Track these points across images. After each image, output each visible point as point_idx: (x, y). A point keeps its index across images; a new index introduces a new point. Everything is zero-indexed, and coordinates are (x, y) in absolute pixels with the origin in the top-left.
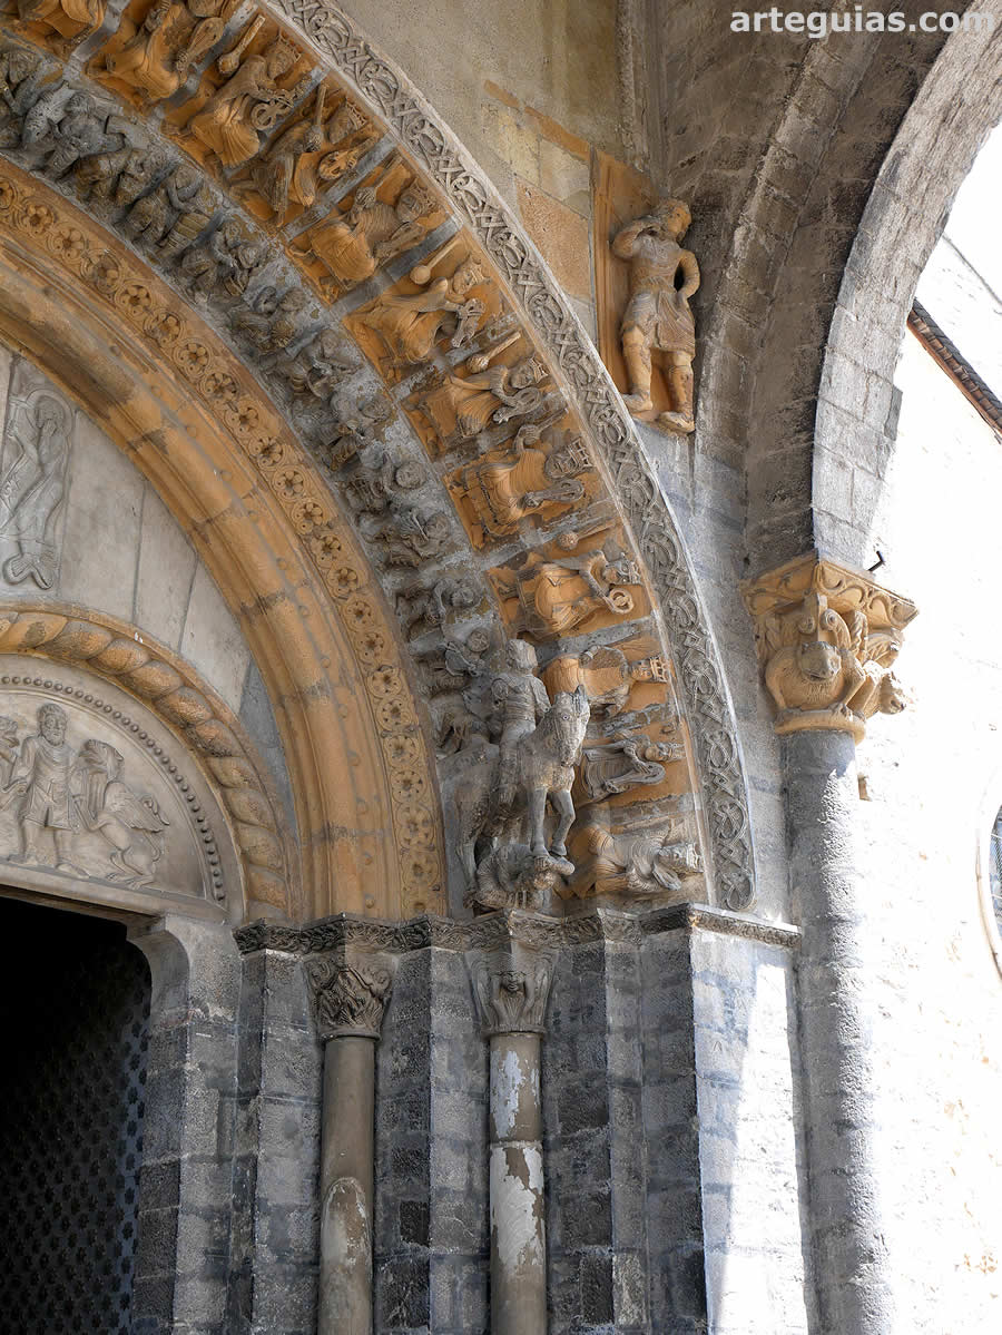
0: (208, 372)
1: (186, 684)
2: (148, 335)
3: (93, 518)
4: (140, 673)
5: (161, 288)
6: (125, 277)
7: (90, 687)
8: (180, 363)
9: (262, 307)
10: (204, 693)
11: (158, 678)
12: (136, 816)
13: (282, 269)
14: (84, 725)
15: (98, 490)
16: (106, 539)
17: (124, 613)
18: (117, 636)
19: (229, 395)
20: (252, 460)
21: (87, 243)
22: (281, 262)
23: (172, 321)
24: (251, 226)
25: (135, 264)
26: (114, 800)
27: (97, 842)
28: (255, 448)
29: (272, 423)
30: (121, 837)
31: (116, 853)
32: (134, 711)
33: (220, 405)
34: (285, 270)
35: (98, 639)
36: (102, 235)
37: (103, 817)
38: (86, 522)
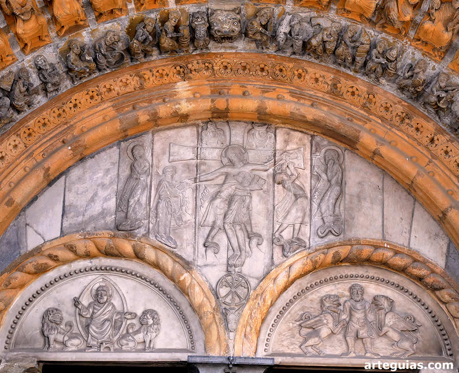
0: (394, 114)
1: (415, 261)
2: (364, 107)
3: (359, 197)
4: (391, 261)
5: (362, 83)
6: (345, 85)
7: (372, 272)
8: (380, 114)
9: (407, 75)
10: (424, 262)
11: (399, 261)
12: (402, 325)
13: (411, 54)
14: (372, 289)
15: (359, 183)
16: (366, 204)
17: (378, 236)
18: (376, 247)
19: (407, 121)
20: (426, 147)
21: (324, 77)
22: (410, 50)
23: (371, 96)
24: (391, 39)
25: (348, 77)
26: (389, 320)
27: (384, 340)
28: (426, 141)
29: (429, 127)
30: (395, 336)
31: (393, 343)
32: (396, 278)
33: (404, 126)
34: (413, 54)
35: (367, 251)
36: (329, 70)
37: (385, 329)
38: (355, 200)
